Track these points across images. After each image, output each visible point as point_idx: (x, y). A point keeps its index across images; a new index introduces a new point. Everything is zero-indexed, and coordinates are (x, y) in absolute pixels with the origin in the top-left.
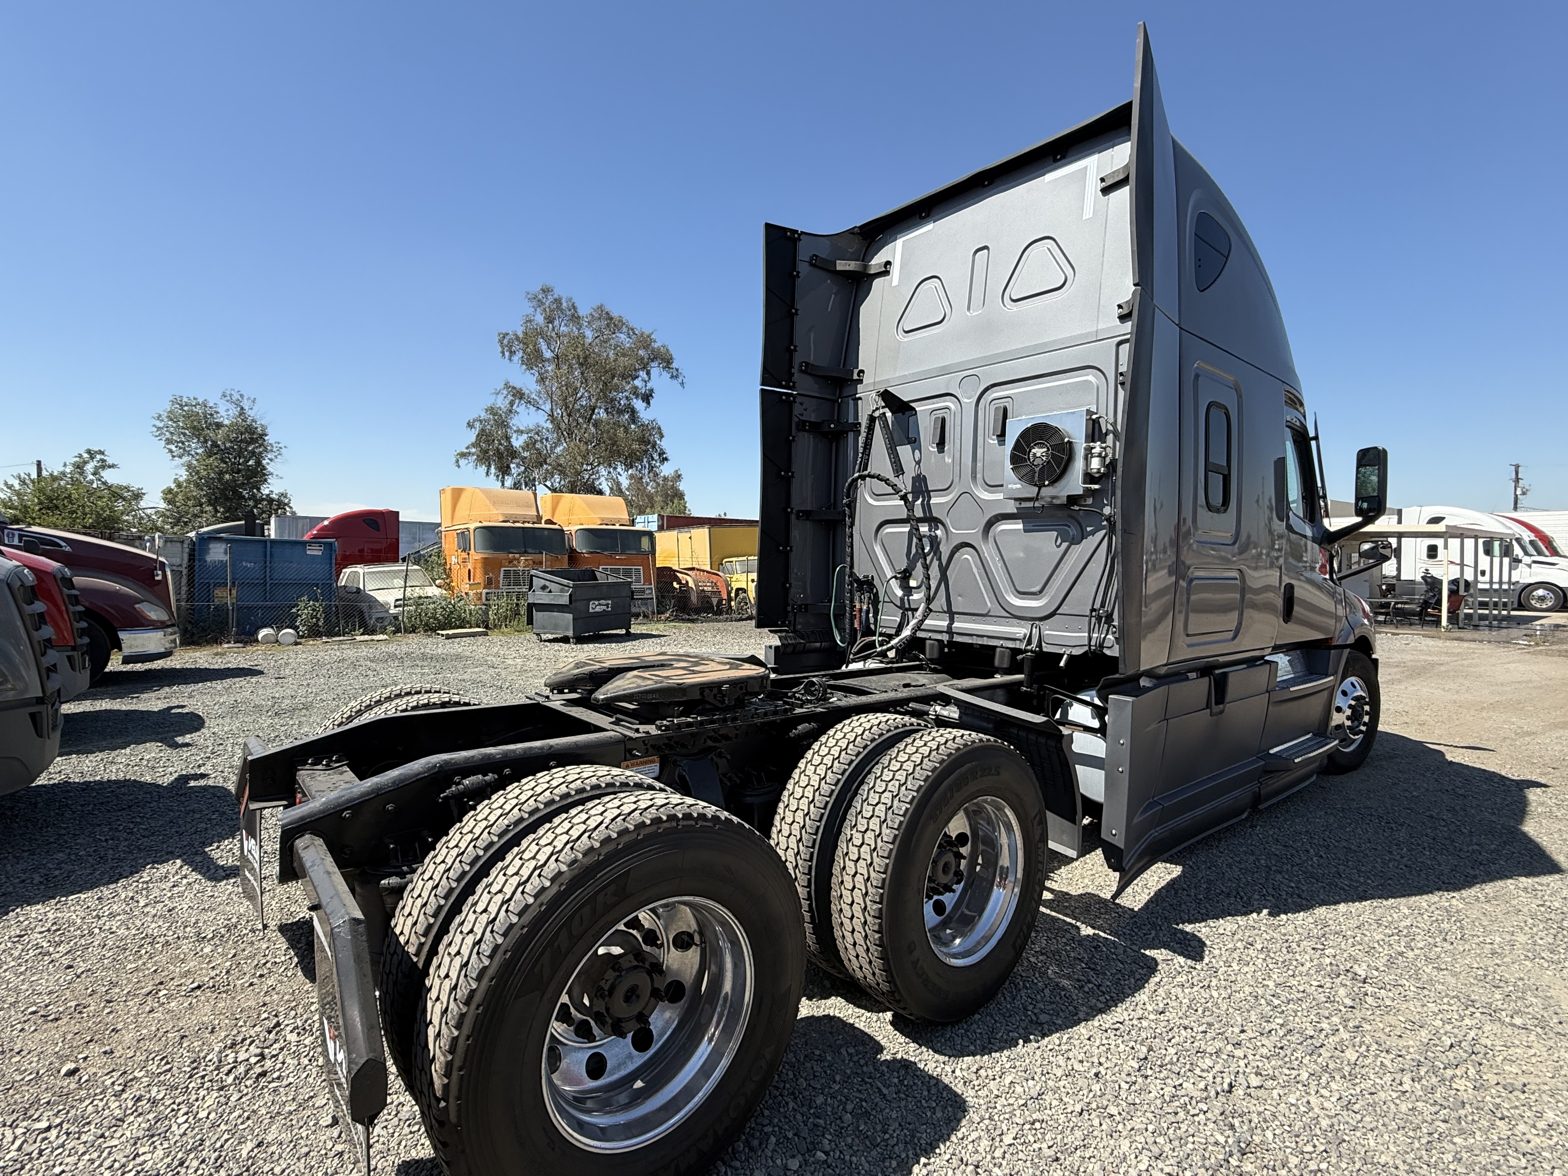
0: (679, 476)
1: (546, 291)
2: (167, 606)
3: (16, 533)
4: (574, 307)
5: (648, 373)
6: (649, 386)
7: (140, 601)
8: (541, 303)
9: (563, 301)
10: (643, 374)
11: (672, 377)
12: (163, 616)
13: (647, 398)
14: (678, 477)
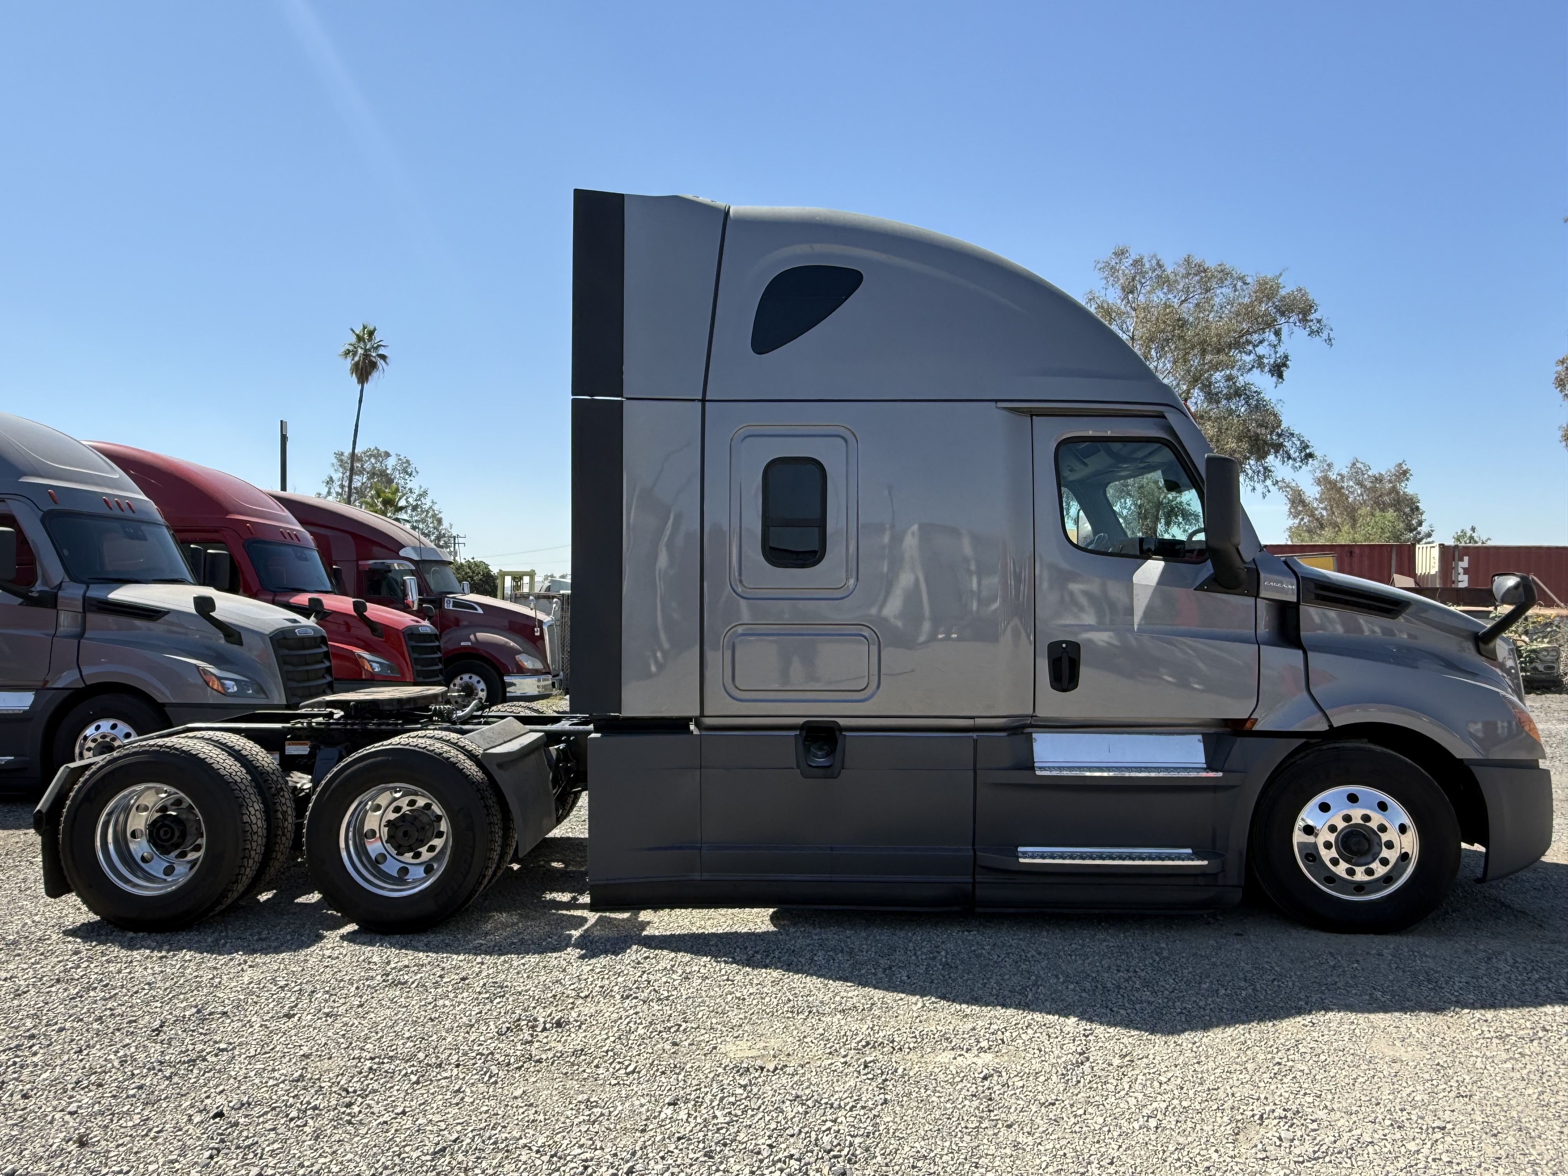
0: (1405, 473)
1: (1121, 253)
2: (543, 658)
3: (452, 600)
4: (1160, 266)
5: (1277, 333)
6: (1281, 351)
7: (519, 653)
8: (1113, 270)
9: (1145, 260)
10: (1270, 336)
11: (1312, 333)
12: (539, 665)
13: (1278, 370)
14: (1403, 474)
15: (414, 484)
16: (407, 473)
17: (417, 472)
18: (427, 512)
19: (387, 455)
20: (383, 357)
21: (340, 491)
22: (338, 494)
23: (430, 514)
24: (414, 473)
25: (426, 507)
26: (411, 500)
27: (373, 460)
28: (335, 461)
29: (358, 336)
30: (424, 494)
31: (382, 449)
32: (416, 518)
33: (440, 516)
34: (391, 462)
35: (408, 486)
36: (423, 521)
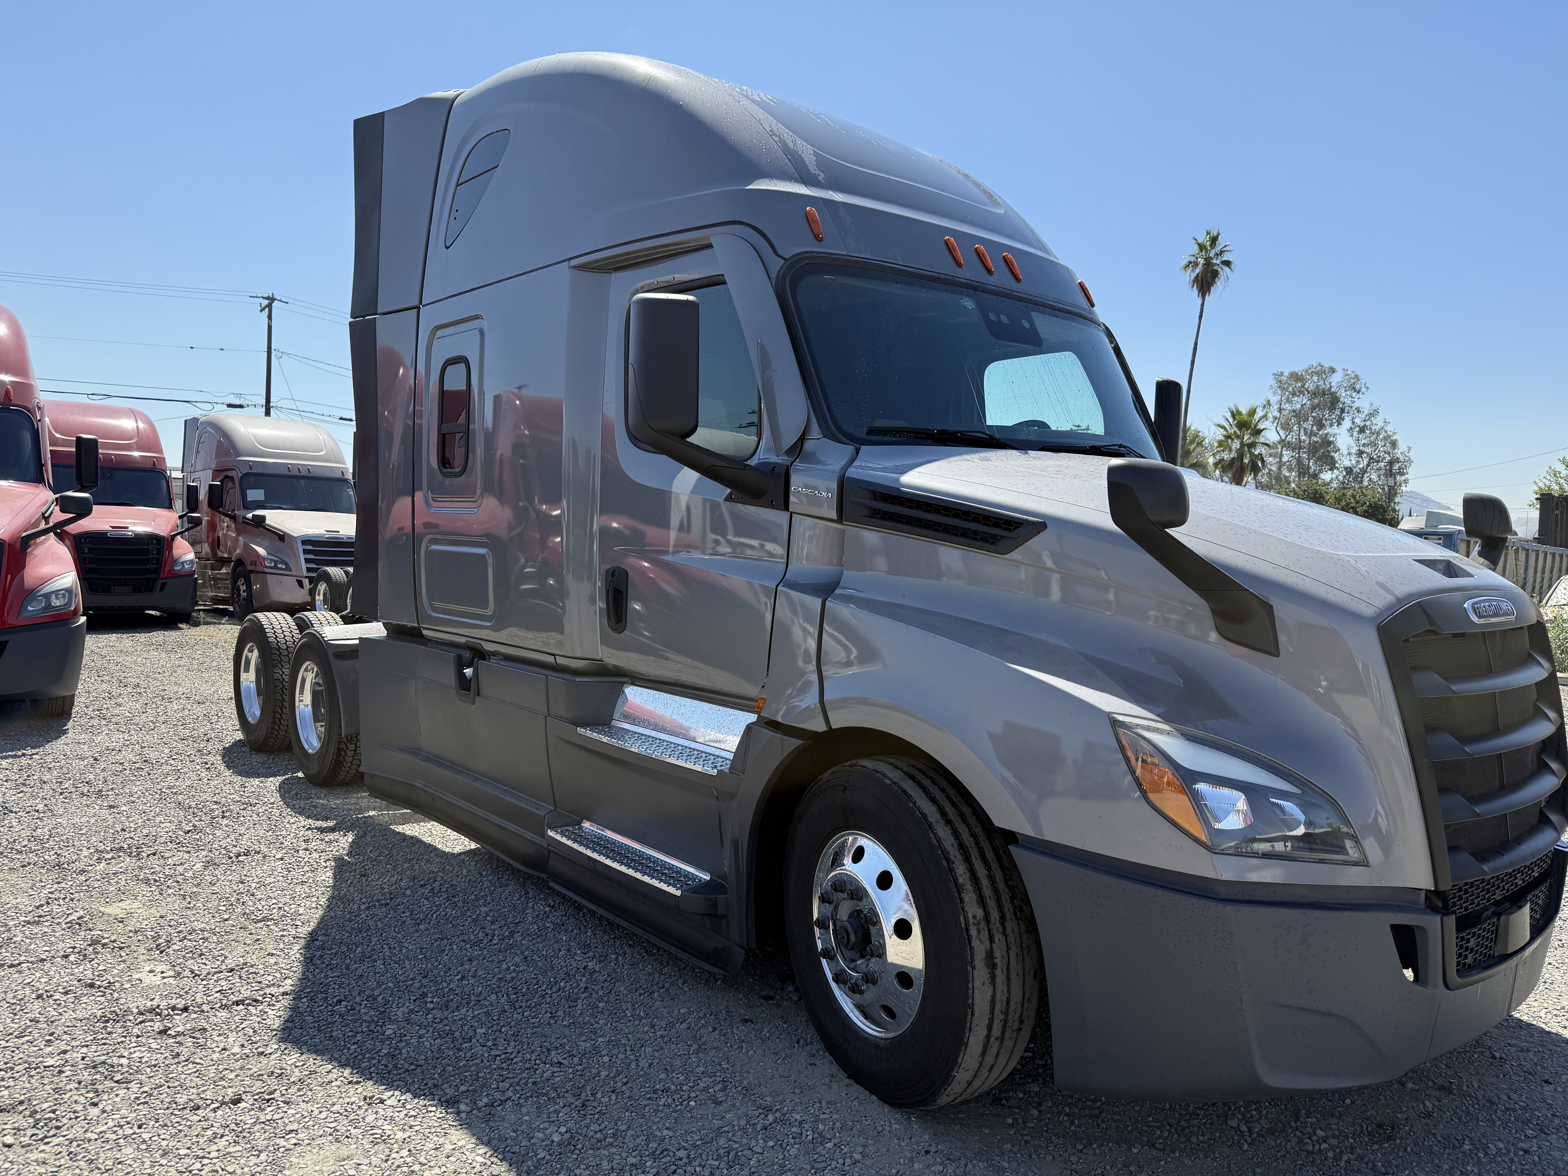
15: (1363, 402)
16: (1354, 389)
17: (1367, 388)
18: (1378, 433)
19: (1333, 370)
20: (1227, 263)
21: (1278, 415)
22: (1275, 418)
23: (1381, 436)
24: (1363, 390)
25: (1377, 428)
26: (1358, 421)
27: (1315, 378)
28: (1273, 382)
29: (1199, 244)
30: (1373, 414)
31: (1327, 365)
32: (1363, 442)
33: (1394, 438)
34: (1335, 380)
35: (1356, 405)
36: (1373, 444)
